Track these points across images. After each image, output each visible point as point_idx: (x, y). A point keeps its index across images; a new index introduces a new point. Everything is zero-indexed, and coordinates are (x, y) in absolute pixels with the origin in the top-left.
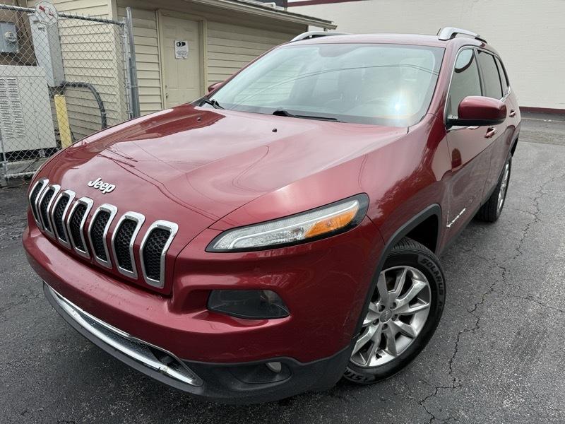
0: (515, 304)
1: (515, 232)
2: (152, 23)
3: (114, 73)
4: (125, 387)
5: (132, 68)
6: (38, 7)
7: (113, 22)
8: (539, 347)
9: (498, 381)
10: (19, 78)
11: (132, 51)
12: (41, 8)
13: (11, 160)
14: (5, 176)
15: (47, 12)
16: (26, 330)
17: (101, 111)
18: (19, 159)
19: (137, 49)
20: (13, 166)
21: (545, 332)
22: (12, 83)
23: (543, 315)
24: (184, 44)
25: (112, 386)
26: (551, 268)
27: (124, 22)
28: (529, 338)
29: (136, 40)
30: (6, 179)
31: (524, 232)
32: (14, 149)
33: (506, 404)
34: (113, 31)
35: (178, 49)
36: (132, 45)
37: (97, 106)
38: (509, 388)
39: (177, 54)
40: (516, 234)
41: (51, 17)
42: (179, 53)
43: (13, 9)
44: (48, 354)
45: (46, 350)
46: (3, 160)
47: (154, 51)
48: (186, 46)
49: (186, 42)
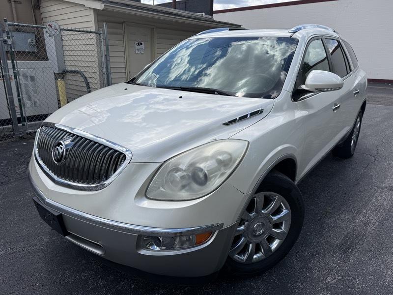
0: (347, 217)
1: (358, 168)
2: (120, 31)
3: (96, 65)
4: (92, 263)
5: (107, 61)
6: (48, 24)
7: (94, 32)
8: (358, 244)
9: (326, 266)
10: (36, 69)
11: (107, 50)
12: (49, 25)
13: (31, 121)
14: (27, 131)
15: (53, 28)
16: (35, 228)
17: (88, 89)
18: (35, 120)
19: (110, 49)
20: (31, 124)
21: (364, 235)
22: (32, 72)
23: (366, 224)
24: (141, 44)
25: (84, 262)
26: (378, 193)
27: (101, 32)
28: (353, 239)
29: (110, 43)
30: (27, 134)
31: (364, 169)
32: (32, 114)
33: (329, 280)
34: (95, 38)
35: (137, 47)
36: (107, 46)
37: (85, 85)
38: (333, 270)
39: (137, 51)
40: (358, 170)
41: (56, 31)
42: (138, 50)
43: (33, 27)
44: (48, 242)
45: (46, 240)
46: (25, 121)
47: (122, 49)
48: (143, 45)
49: (143, 43)
